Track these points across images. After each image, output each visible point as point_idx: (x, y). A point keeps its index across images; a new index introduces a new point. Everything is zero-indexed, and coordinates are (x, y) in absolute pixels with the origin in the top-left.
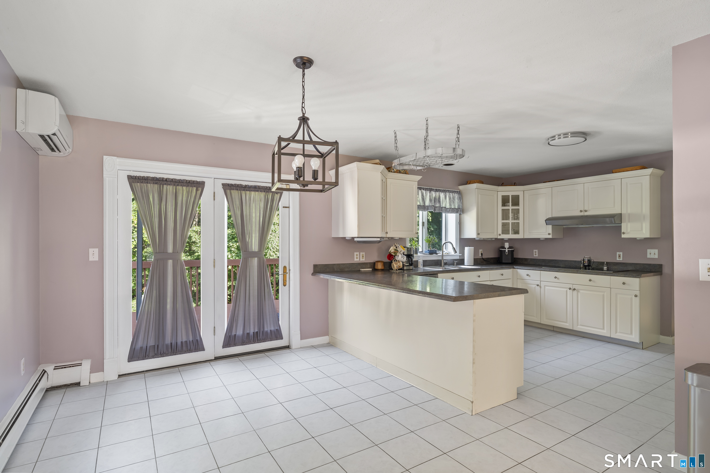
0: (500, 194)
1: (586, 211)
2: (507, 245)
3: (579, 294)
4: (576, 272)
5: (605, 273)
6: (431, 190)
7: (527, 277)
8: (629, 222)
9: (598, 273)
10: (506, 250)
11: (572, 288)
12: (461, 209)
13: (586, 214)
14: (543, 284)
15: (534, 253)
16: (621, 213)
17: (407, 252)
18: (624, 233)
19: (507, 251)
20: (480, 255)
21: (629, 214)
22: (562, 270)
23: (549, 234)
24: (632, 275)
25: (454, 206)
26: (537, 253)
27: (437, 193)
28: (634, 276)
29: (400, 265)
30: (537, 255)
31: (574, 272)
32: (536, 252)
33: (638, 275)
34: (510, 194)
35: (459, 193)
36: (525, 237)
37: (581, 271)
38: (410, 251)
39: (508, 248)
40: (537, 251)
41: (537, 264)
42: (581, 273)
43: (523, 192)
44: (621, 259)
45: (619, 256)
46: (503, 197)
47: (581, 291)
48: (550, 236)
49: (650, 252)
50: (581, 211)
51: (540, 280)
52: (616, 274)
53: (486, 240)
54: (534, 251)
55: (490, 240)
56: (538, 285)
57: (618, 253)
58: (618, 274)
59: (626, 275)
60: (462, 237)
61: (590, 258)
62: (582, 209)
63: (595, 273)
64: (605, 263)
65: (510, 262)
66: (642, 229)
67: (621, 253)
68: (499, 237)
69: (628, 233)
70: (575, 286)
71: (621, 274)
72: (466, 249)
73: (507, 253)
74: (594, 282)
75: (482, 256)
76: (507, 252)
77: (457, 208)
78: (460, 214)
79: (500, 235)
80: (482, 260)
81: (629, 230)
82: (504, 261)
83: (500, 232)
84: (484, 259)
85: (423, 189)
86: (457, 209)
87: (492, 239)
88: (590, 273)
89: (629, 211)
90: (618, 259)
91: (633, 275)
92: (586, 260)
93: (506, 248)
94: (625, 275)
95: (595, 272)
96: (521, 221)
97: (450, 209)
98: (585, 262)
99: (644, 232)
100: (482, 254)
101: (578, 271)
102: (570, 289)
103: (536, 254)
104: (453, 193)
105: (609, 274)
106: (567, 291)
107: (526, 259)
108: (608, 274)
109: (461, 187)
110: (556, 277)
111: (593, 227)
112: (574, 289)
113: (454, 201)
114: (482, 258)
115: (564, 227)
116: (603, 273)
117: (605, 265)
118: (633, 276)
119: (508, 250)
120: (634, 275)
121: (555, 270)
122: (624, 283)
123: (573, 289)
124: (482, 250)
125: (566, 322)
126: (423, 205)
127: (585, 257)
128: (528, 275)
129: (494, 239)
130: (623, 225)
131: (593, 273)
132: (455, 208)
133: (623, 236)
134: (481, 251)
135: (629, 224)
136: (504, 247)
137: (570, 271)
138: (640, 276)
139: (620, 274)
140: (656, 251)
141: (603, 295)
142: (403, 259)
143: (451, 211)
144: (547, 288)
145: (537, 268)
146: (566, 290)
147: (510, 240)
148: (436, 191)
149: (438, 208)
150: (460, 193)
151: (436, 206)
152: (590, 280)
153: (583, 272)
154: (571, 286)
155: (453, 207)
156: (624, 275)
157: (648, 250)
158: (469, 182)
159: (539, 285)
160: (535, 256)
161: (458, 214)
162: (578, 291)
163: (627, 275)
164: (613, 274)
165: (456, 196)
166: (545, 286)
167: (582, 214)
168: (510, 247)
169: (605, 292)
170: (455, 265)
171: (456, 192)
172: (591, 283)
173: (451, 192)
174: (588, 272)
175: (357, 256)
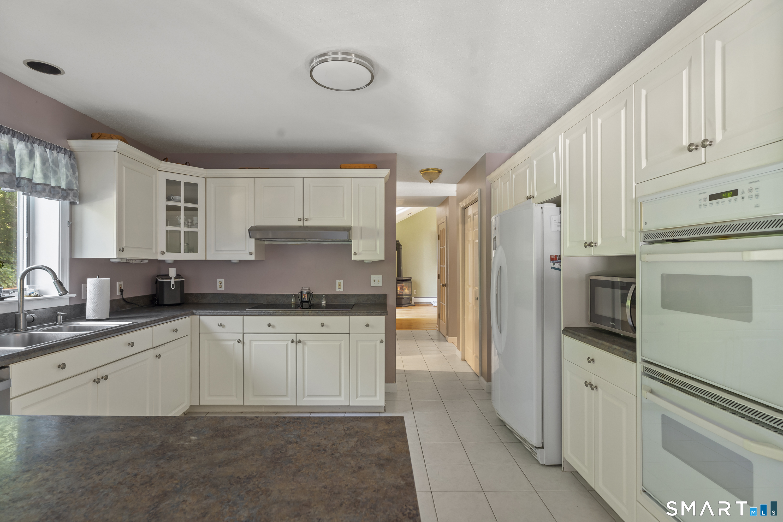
0: (163, 177)
1: (306, 219)
2: (172, 272)
3: (306, 348)
4: (302, 314)
5: (343, 313)
7: (220, 329)
8: (361, 238)
9: (333, 313)
10: (171, 281)
11: (295, 340)
12: (74, 191)
13: (306, 224)
14: (247, 339)
15: (218, 285)
16: (352, 226)
18: (355, 254)
19: (173, 283)
20: (118, 293)
21: (361, 228)
22: (281, 313)
25: (57, 181)
26: (223, 284)
27: (5, 140)
28: (380, 314)
30: (223, 288)
31: (299, 314)
32: (220, 283)
33: (384, 312)
34: (183, 179)
35: (71, 154)
36: (209, 258)
37: (309, 312)
39: (175, 278)
40: (222, 280)
41: (224, 302)
42: (309, 315)
43: (205, 178)
44: (342, 290)
45: (340, 285)
46: (170, 182)
47: (309, 343)
48: (252, 257)
49: (374, 279)
50: (300, 220)
51: (242, 332)
52: (357, 313)
53: (131, 262)
54: (219, 280)
55: (139, 262)
56: (239, 341)
57: (338, 281)
58: (359, 313)
59: (369, 312)
60: (78, 256)
61: (309, 289)
62: (301, 217)
63: (329, 313)
64: (324, 295)
65: (179, 302)
66: (376, 250)
67: (342, 281)
68: (161, 257)
69: (360, 254)
70: (299, 337)
71: (364, 313)
72: (91, 283)
73: (173, 287)
74: (327, 326)
75: (122, 294)
76: (173, 285)
77: (65, 188)
78: (72, 203)
79: (163, 253)
80: (123, 302)
81: (361, 250)
82: (166, 302)
83: (163, 247)
84: (126, 300)
86: (63, 190)
87: (141, 260)
88: (322, 314)
89: (361, 224)
90: (338, 290)
92: (305, 293)
93: (171, 278)
95: (329, 312)
96: (201, 230)
97: (44, 187)
98: (303, 297)
99: (378, 253)
100: (122, 291)
101: (304, 313)
102: (293, 341)
103: (221, 287)
104: (53, 150)
105: (347, 314)
106: (287, 345)
107: (203, 296)
108: (347, 313)
109: (74, 144)
110: (270, 325)
111: (306, 244)
112: (300, 342)
113: (57, 170)
114: (123, 299)
115: (266, 243)
116: (340, 313)
117: (324, 299)
118: (378, 313)
119: (175, 281)
120: (379, 313)
121: (268, 312)
122: (368, 325)
123: (298, 341)
124: (121, 283)
125: (286, 396)
127: (302, 289)
128: (220, 325)
129: (147, 261)
130: (354, 243)
131: (327, 313)
132: (60, 187)
133: (354, 258)
134: (120, 285)
135: (361, 242)
136: (167, 276)
137: (292, 313)
138: (386, 313)
139: (362, 313)
140: (380, 277)
141: (340, 345)
143: (47, 190)
144: (254, 343)
145: (237, 311)
146: (285, 343)
147: (176, 263)
149: (5, 175)
150: (73, 156)
151: (2, 170)
152: (323, 325)
153: (311, 313)
154: (293, 337)
155: (53, 184)
156: (366, 314)
157: (372, 276)
158: (98, 136)
159: (241, 340)
160: (219, 289)
161: (67, 203)
162: (304, 344)
164: (353, 313)
165: (63, 160)
166: (251, 341)
167: (300, 224)
168: (178, 276)
169: (342, 340)
170: (59, 323)
171: (62, 150)
172: (324, 329)
173: (49, 147)
174: (319, 313)
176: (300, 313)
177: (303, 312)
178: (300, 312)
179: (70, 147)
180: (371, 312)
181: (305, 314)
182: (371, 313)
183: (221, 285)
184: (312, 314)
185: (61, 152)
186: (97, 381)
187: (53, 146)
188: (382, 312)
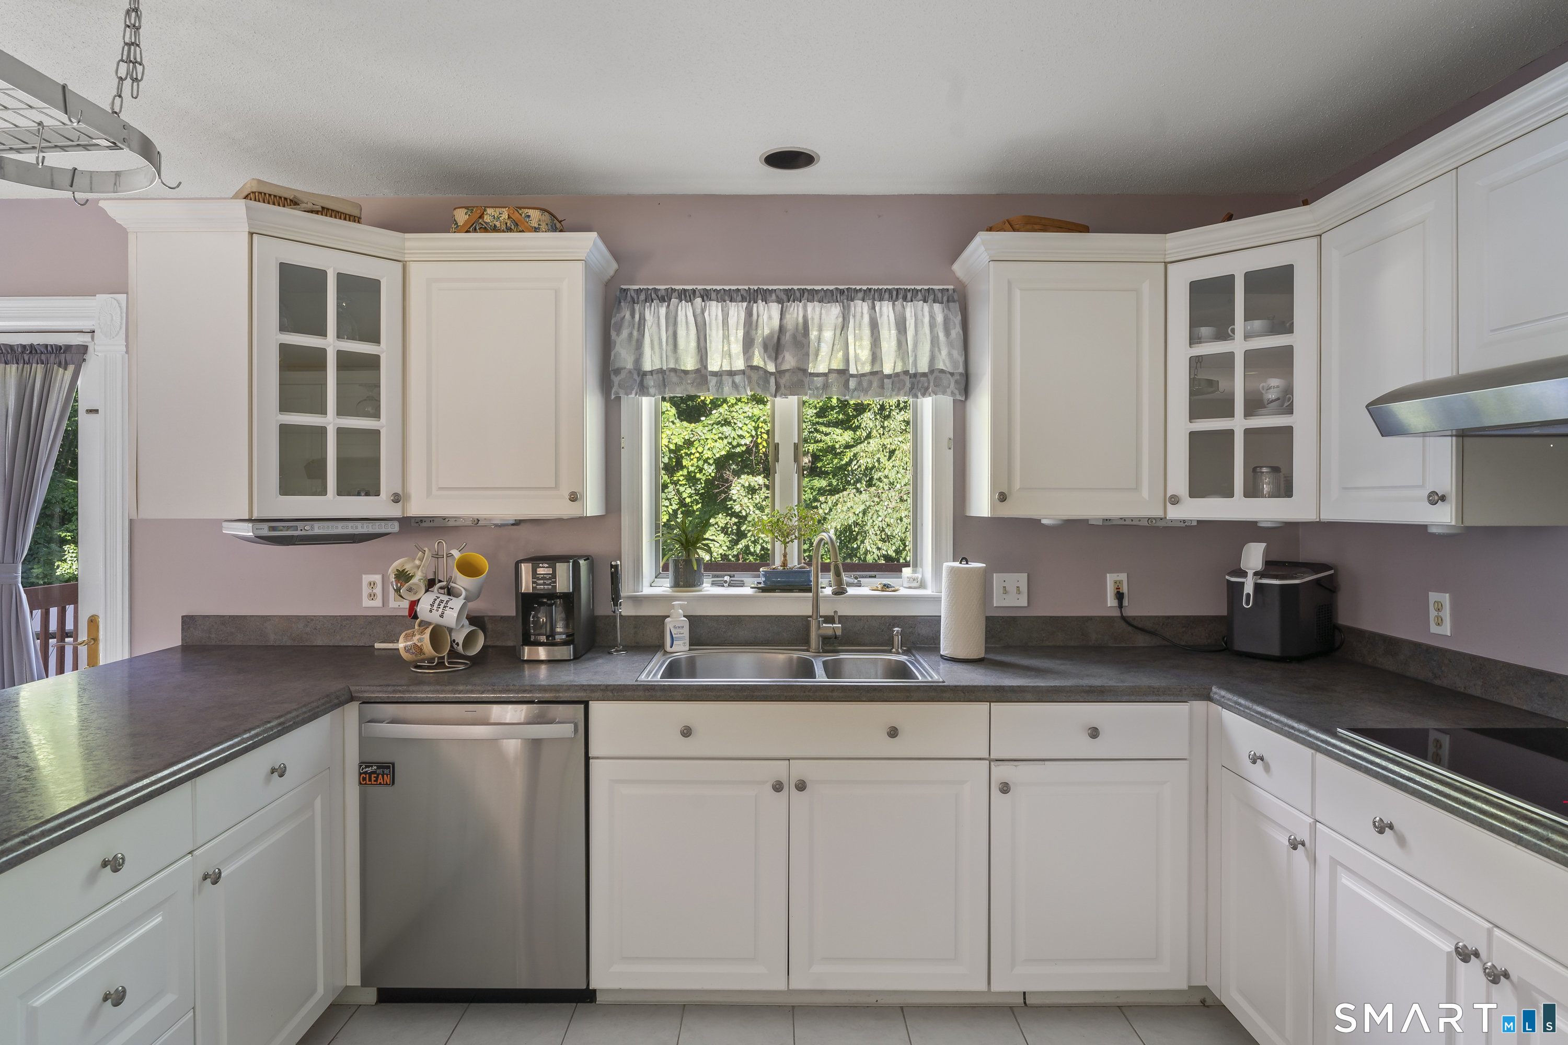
0: (1182, 277)
2: (1254, 557)
6: (751, 297)
10: (1242, 584)
12: (956, 375)
14: (1325, 844)
15: (1433, 613)
17: (533, 582)
19: (1249, 588)
20: (1111, 602)
23: (1436, 498)
25: (907, 359)
26: (1446, 614)
27: (796, 312)
29: (419, 644)
30: (1446, 629)
32: (1439, 607)
34: (1239, 266)
35: (952, 295)
36: (1325, 517)
38: (550, 579)
39: (1256, 574)
40: (1446, 598)
41: (1445, 682)
43: (1315, 241)
46: (1198, 289)
48: (1446, 517)
51: (1309, 812)
54: (1433, 596)
56: (1299, 842)
60: (968, 513)
65: (1275, 651)
68: (1175, 513)
73: (1248, 603)
75: (1121, 606)
76: (1248, 595)
77: (926, 371)
78: (956, 401)
79: (1175, 500)
80: (1121, 627)
82: (1241, 644)
83: (1179, 482)
84: (1135, 623)
85: (706, 296)
93: (1244, 574)
96: (1302, 420)
100: (1120, 596)
103: (1439, 621)
104: (897, 298)
109: (958, 269)
114: (1123, 618)
119: (1256, 585)
126: (699, 366)
128: (1258, 758)
134: (1118, 584)
142: (442, 616)
143: (875, 384)
148: (788, 297)
149: (787, 375)
150: (946, 298)
151: (785, 367)
155: (897, 369)
159: (1307, 844)
160: (1434, 629)
161: (947, 400)
165: (922, 313)
166: (1334, 861)
168: (1267, 570)
171: (919, 293)
173: (887, 296)
175: (374, 591)
179: (958, 281)
183: (1440, 614)
185: (915, 298)
186: (779, 787)
187: (895, 293)
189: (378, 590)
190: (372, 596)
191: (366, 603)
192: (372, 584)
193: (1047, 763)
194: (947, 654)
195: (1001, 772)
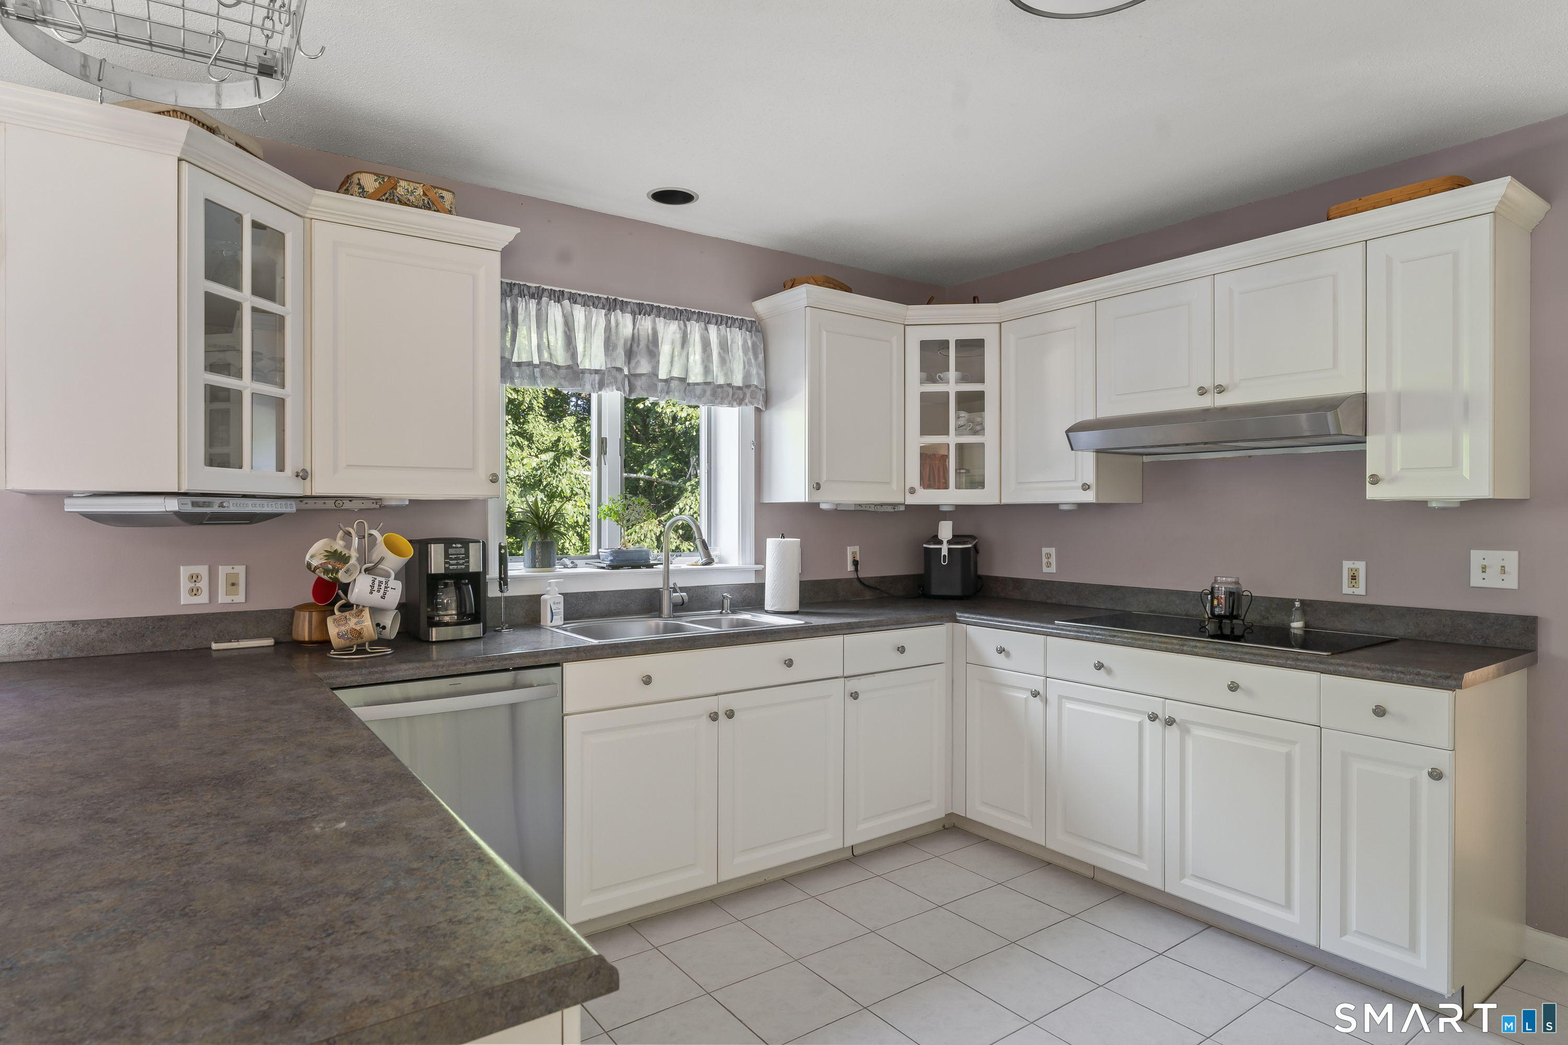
0: (916, 336)
1: (1221, 390)
2: (946, 530)
3: (1190, 743)
4: (1177, 647)
5: (1298, 660)
6: (611, 305)
7: (1000, 660)
8: (1399, 429)
9: (1267, 656)
10: (940, 549)
11: (1160, 716)
12: (753, 388)
13: (1222, 401)
14: (1054, 690)
15: (1045, 560)
16: (1366, 393)
17: (446, 563)
18: (1375, 480)
19: (945, 552)
20: (850, 567)
21: (1399, 396)
22: (1125, 638)
23: (1086, 487)
24: (1418, 674)
25: (728, 373)
26: (1053, 560)
27: (646, 323)
28: (1429, 679)
29: (358, 628)
30: (1053, 569)
31: (1170, 647)
32: (1049, 556)
33: (1448, 678)
34: (952, 335)
36: (1004, 501)
37: (1198, 644)
38: (463, 559)
39: (949, 542)
40: (1052, 551)
41: (1054, 601)
42: (1197, 654)
43: (998, 325)
44: (1361, 590)
45: (1354, 578)
46: (925, 345)
47: (1197, 731)
48: (1089, 497)
49: (1485, 562)
50: (1202, 391)
51: (1042, 673)
52: (1345, 666)
53: (872, 509)
54: (1045, 550)
55: (890, 509)
56: (1035, 694)
57: (1347, 565)
58: (1353, 666)
59: (1388, 670)
60: (766, 501)
61: (1237, 583)
62: (1207, 384)
63: (1255, 654)
64: (1297, 604)
65: (958, 592)
66: (1456, 462)
67: (1361, 566)
68: (911, 500)
69: (1393, 480)
70: (1171, 709)
71: (1369, 669)
72: (772, 544)
73: (944, 562)
74: (1249, 693)
75: (856, 570)
76: (944, 556)
77: (741, 385)
78: (757, 410)
79: (912, 491)
80: (857, 584)
81: (1397, 467)
82: (935, 591)
83: (914, 478)
84: (865, 582)
85: (573, 299)
86: (739, 388)
87: (894, 505)
88: (1234, 655)
89: (1398, 384)
90: (1346, 590)
91: (1424, 675)
92: (1221, 593)
93: (941, 542)
94: (1383, 671)
95: (1254, 651)
96: (989, 439)
97: (706, 387)
98: (1216, 602)
99: (1466, 473)
100: (856, 563)
101: (1183, 645)
102: (1153, 717)
103: (1049, 565)
104: (721, 324)
105: (1311, 665)
106: (1141, 724)
107: (1018, 583)
108: (1310, 661)
109: (761, 306)
110: (1099, 666)
112: (1170, 722)
113: (727, 357)
114: (858, 579)
115: (1146, 459)
116: (1288, 659)
117: (1297, 614)
118: (1421, 678)
119: (949, 549)
120: (1429, 675)
121: (1098, 634)
122: (1380, 712)
123: (1166, 720)
124: (857, 549)
125: (1139, 856)
126: (570, 363)
127: (1216, 581)
128: (1001, 651)
129: (902, 508)
130: (1374, 446)
131: (1247, 653)
132: (729, 385)
133: (1373, 492)
134: (854, 553)
135: (1399, 441)
136: (936, 540)
137: (1153, 642)
138: (1455, 679)
139: (1363, 668)
140: (1509, 558)
141: (1289, 757)
142: (383, 597)
143: (708, 393)
144: (1069, 705)
145: (1035, 624)
146: (1137, 719)
147: (960, 512)
148: (640, 310)
149: (643, 378)
150: (754, 328)
151: (639, 371)
152: (1233, 687)
153: (1204, 648)
154: (1155, 706)
155: (721, 381)
156: (1379, 673)
157: (1473, 552)
158: (790, 284)
159: (1041, 692)
160: (1045, 570)
161: (750, 410)
162: (1185, 731)
163: (1392, 671)
164: (1331, 664)
165: (738, 338)
166: (1061, 698)
167: (1206, 402)
168: (956, 539)
169: (1294, 743)
170: (726, 611)
171: (736, 321)
172: (1236, 699)
173: (714, 320)
174: (1223, 650)
175: (198, 585)
176: (1172, 644)
177: (1181, 642)
178: (1175, 641)
179: (756, 314)
180: (1399, 669)
181: (1185, 648)
182: (1398, 672)
183: (1050, 560)
184: (1204, 651)
185: (733, 325)
186: (714, 717)
187: (720, 319)
188: (1440, 677)
189: (204, 584)
190: (194, 592)
191: (185, 598)
192: (194, 578)
193: (875, 675)
194: (776, 609)
195: (853, 685)
